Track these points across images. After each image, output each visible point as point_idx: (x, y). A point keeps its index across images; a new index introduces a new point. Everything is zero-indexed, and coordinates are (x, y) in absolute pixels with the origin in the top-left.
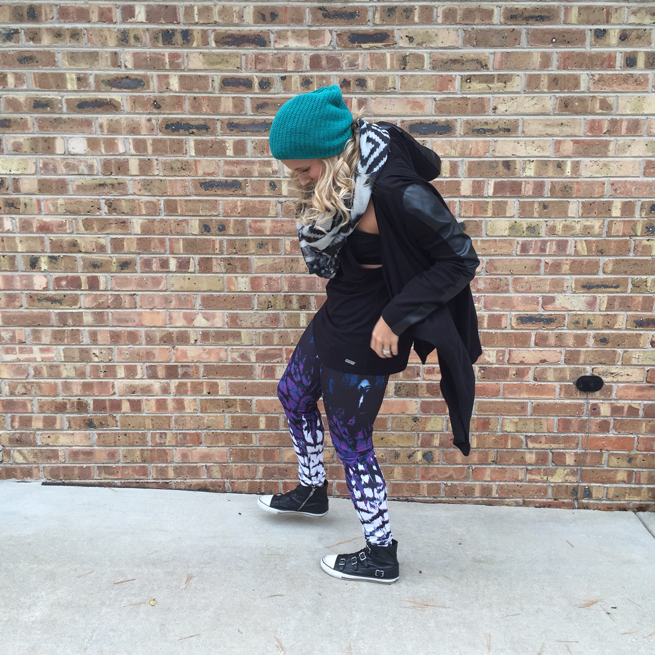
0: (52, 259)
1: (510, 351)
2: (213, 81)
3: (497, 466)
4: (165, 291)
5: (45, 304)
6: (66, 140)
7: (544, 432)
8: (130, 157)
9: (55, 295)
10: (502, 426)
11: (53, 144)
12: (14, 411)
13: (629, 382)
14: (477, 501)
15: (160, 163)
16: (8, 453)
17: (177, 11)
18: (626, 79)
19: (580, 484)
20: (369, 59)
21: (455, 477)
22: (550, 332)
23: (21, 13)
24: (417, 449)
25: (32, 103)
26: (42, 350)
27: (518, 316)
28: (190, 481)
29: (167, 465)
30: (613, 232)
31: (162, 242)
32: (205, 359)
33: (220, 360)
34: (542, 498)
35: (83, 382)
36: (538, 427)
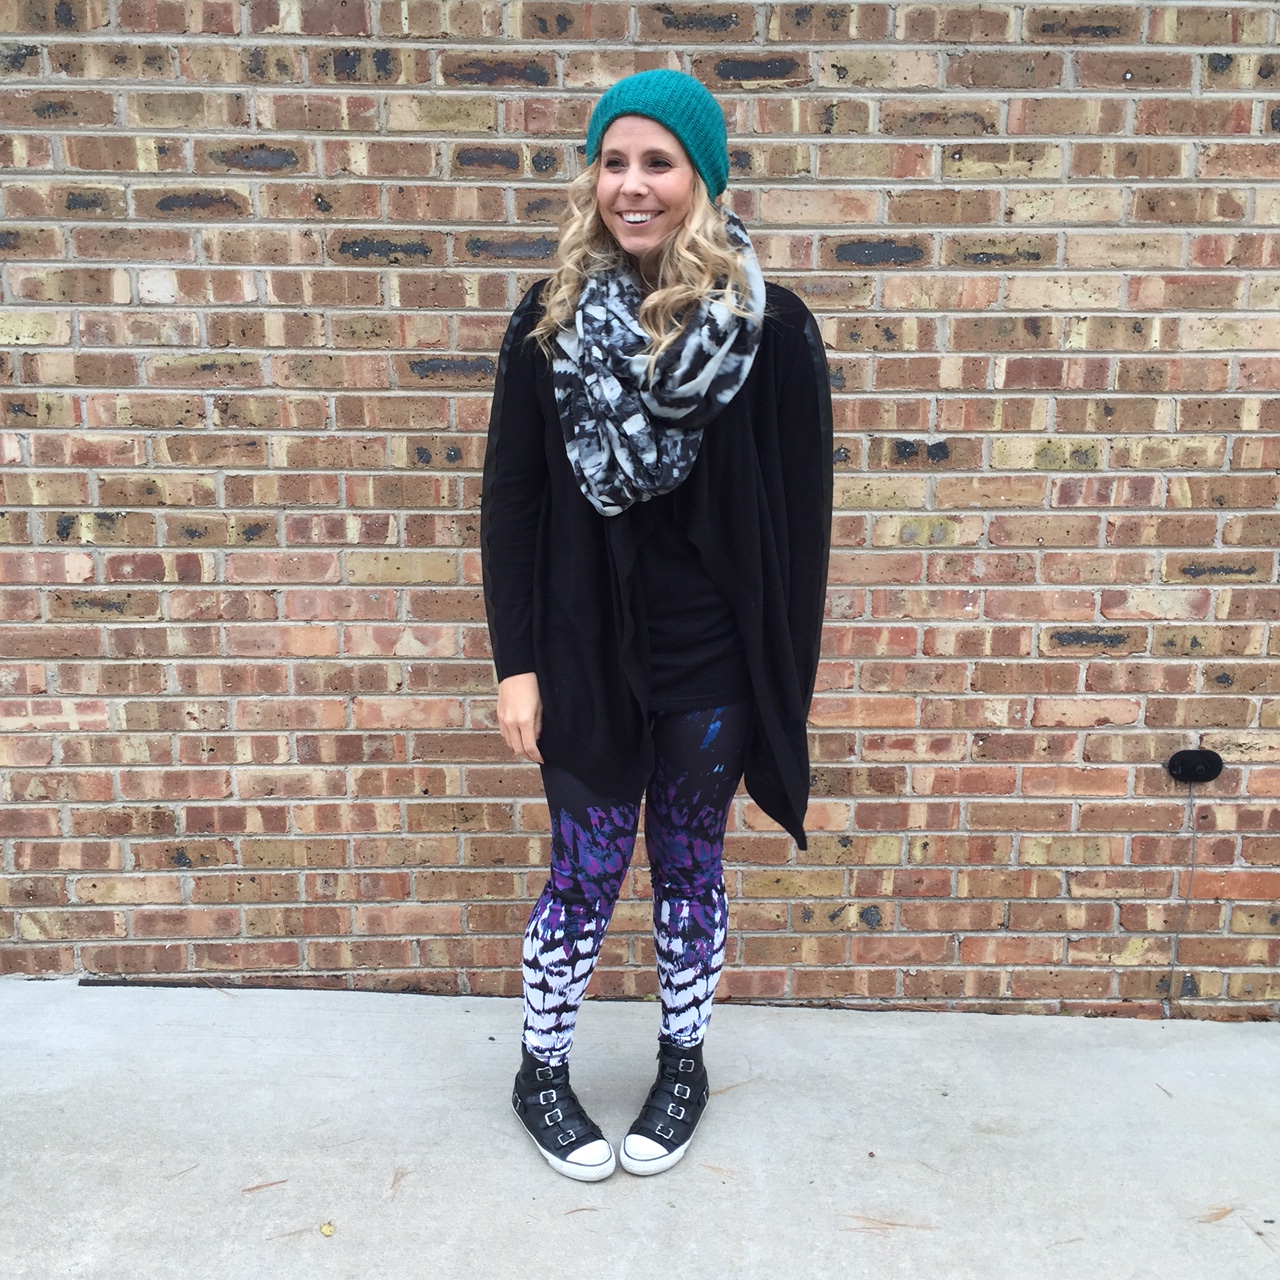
0: (104, 520)
1: (1036, 703)
2: (438, 154)
3: (1010, 935)
4: (337, 584)
5: (88, 611)
6: (134, 275)
7: (1103, 865)
8: (266, 309)
9: (109, 593)
10: (1020, 853)
11: (108, 283)
12: (21, 833)
13: (1272, 763)
14: (970, 1006)
15: (329, 322)
16: (8, 921)
17: (367, 11)
18: (1270, 155)
19: (1176, 969)
20: (756, 112)
21: (924, 956)
22: (1118, 662)
23: (42, 14)
24: (847, 901)
25: (65, 197)
26: (81, 708)
27: (1051, 632)
28: (386, 972)
29: (339, 940)
30: (1244, 462)
31: (332, 483)
32: (418, 723)
33: (449, 725)
34: (1099, 998)
35: (167, 773)
36: (1093, 854)
